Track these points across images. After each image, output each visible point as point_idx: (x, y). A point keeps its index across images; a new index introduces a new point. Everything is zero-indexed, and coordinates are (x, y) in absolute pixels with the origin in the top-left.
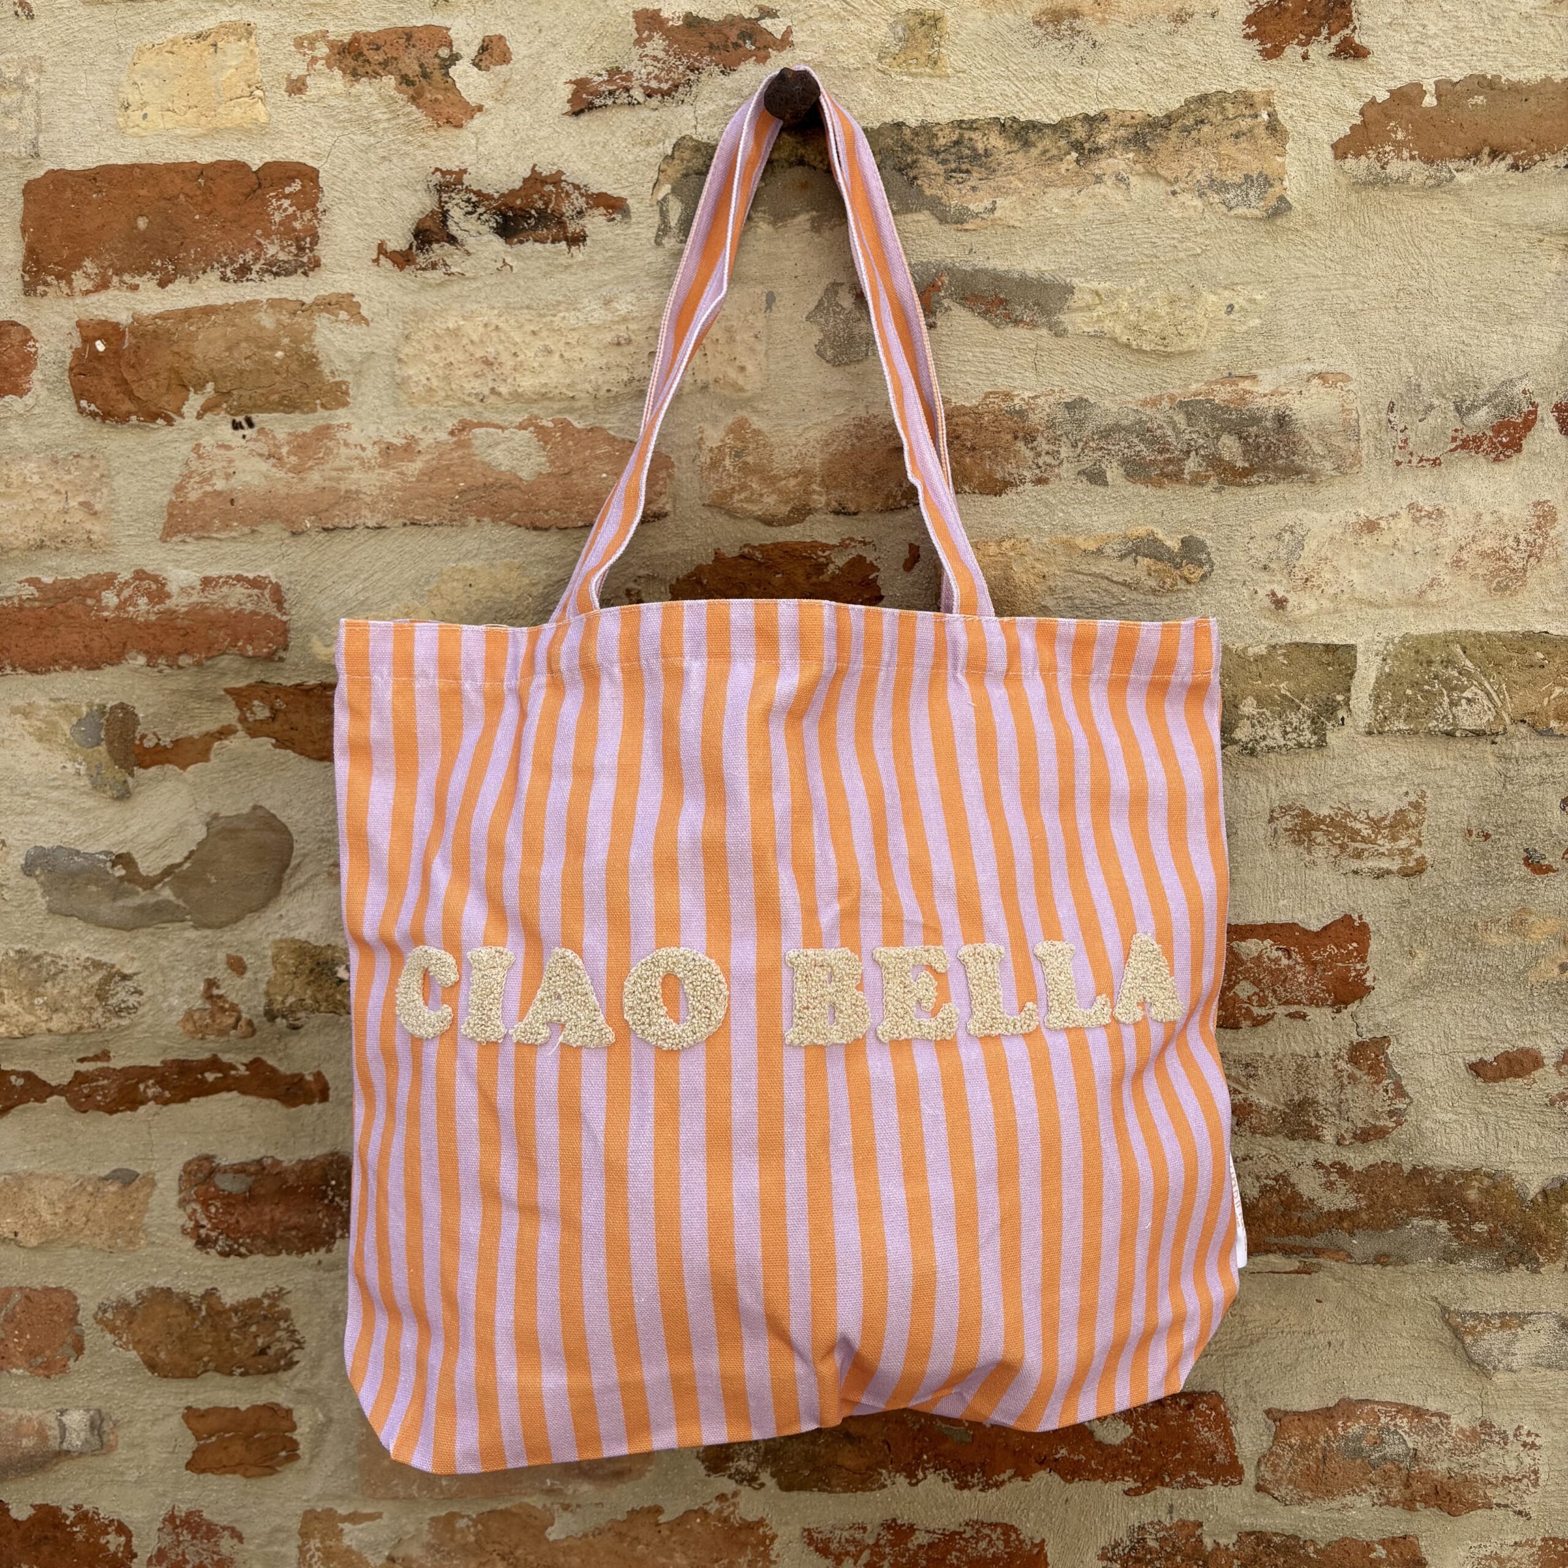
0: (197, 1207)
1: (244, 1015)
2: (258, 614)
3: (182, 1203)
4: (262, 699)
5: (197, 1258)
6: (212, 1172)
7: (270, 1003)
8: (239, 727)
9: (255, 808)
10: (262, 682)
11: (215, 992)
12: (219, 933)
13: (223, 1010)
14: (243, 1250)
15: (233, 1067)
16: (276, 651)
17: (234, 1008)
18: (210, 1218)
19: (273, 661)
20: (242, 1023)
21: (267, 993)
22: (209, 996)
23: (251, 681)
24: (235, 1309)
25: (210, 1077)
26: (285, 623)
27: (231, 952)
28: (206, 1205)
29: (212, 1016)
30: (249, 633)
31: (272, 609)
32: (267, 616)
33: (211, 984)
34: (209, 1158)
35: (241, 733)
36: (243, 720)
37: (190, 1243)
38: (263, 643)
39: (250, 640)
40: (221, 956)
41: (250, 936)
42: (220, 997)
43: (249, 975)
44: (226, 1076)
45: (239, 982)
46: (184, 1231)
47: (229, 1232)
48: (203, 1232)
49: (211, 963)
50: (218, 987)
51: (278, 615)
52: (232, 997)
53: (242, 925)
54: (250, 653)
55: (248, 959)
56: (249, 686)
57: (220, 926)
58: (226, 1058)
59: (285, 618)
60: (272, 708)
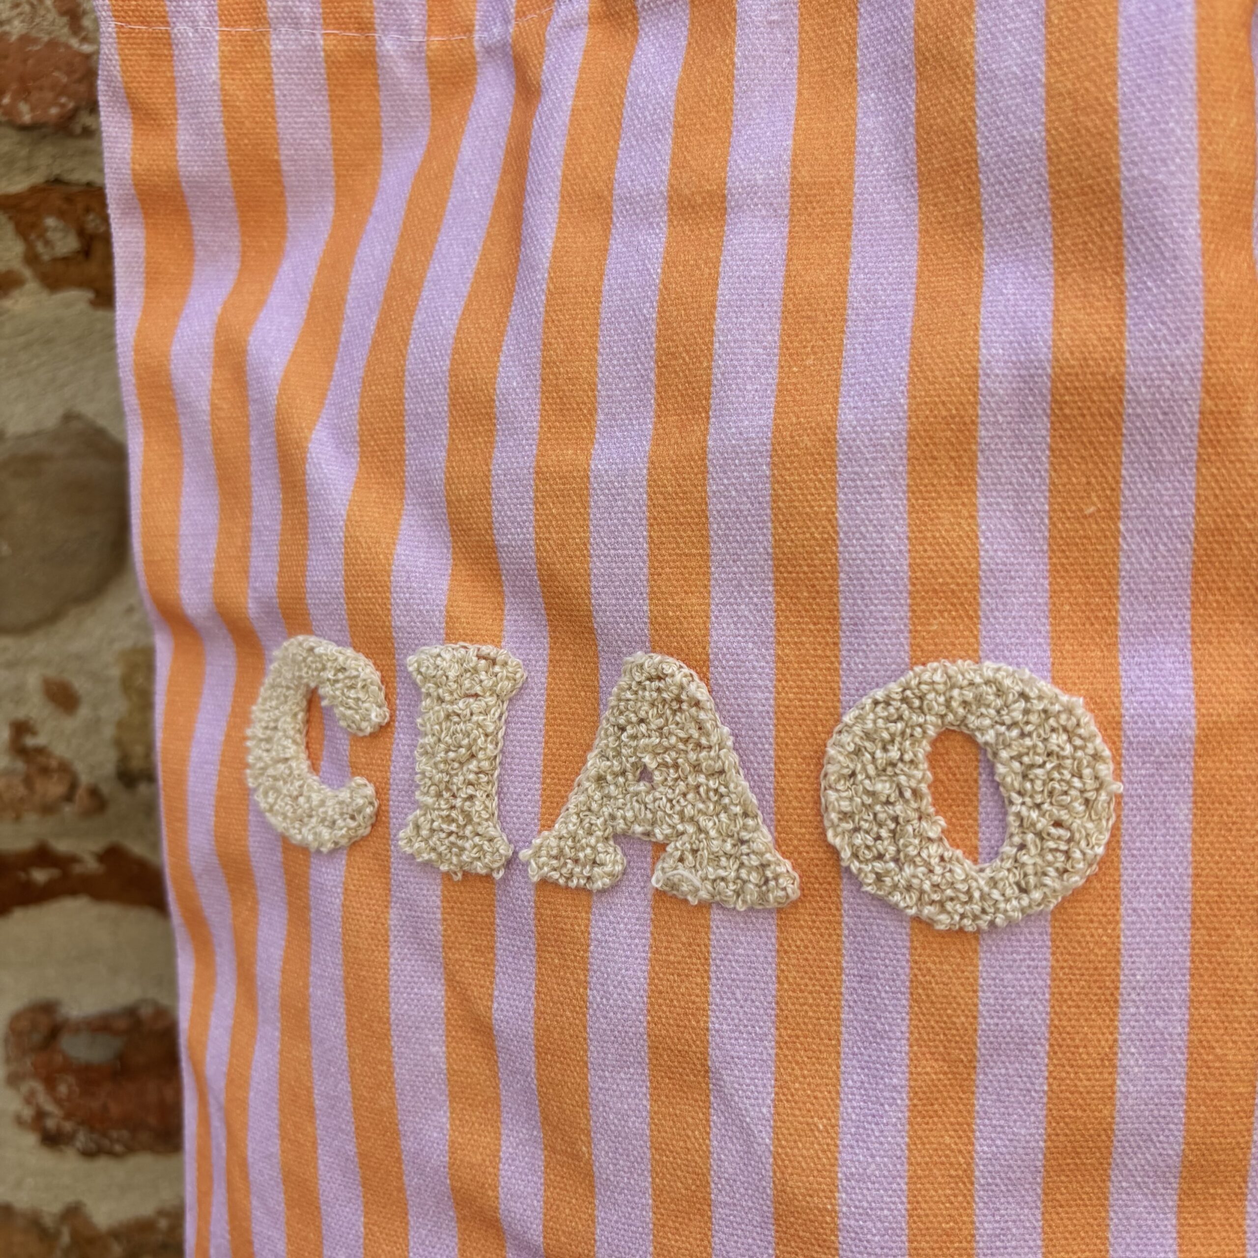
0: (39, 1087)
1: (85, 779)
2: (35, 41)
3: (13, 1080)
4: (61, 214)
5: (45, 1159)
6: (55, 1032)
7: (124, 758)
8: (27, 273)
9: (69, 417)
10: (57, 181)
11: (30, 741)
12: (24, 641)
13: (45, 771)
14: (118, 1148)
15: (73, 859)
16: (76, 111)
17: (65, 768)
18: (58, 1102)
19: (70, 134)
20: (81, 792)
21: (118, 743)
22: (19, 749)
23: (37, 178)
24: (116, 1234)
25: (40, 876)
26: (88, 57)
27: (51, 673)
28: (50, 1083)
29: (28, 782)
30: (22, 79)
31: (61, 29)
32: (53, 44)
33: (21, 729)
34: (47, 1008)
35: (32, 285)
36: (31, 259)
37: (31, 1139)
38: (49, 95)
39: (24, 92)
40: (33, 680)
41: (78, 645)
42: (40, 751)
43: (84, 712)
44: (66, 875)
45: (70, 724)
46: (19, 1121)
47: (91, 1123)
48: (51, 1124)
49: (18, 694)
50: (34, 733)
51: (74, 42)
52: (60, 750)
53: (64, 627)
54: (27, 118)
55: (80, 685)
56: (34, 190)
57: (26, 629)
58: (62, 846)
59: (86, 48)
60: (81, 233)
